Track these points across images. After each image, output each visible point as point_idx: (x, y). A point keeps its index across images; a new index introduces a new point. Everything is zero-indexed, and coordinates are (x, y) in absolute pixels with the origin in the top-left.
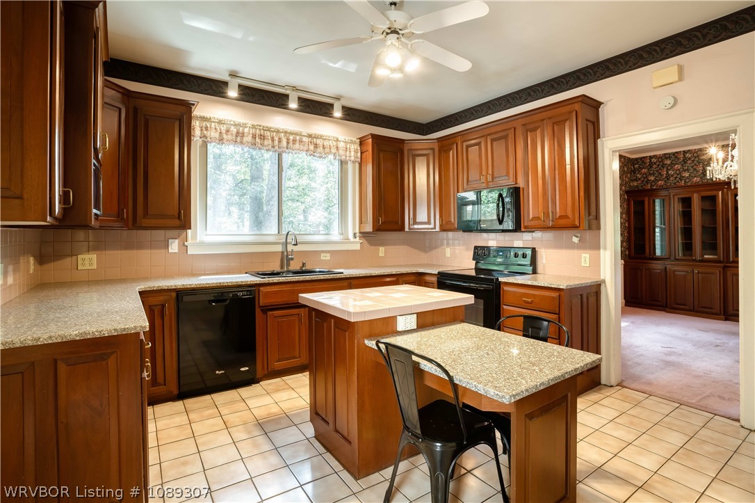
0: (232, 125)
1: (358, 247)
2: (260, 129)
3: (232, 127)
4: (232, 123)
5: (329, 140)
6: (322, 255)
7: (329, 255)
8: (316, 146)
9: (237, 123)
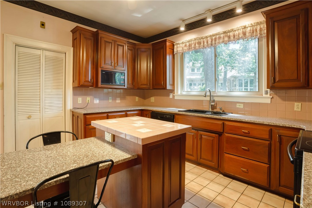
0: (187, 42)
1: (268, 101)
2: (198, 40)
3: (187, 43)
4: (187, 41)
5: (238, 30)
6: (237, 104)
7: (242, 105)
8: (229, 37)
9: (188, 41)
